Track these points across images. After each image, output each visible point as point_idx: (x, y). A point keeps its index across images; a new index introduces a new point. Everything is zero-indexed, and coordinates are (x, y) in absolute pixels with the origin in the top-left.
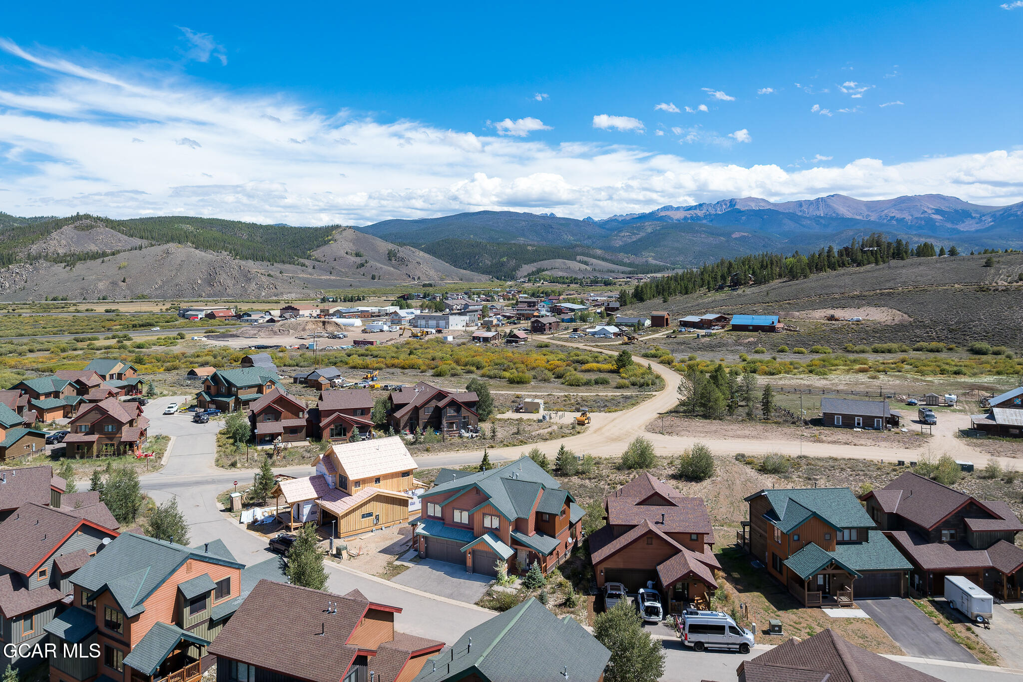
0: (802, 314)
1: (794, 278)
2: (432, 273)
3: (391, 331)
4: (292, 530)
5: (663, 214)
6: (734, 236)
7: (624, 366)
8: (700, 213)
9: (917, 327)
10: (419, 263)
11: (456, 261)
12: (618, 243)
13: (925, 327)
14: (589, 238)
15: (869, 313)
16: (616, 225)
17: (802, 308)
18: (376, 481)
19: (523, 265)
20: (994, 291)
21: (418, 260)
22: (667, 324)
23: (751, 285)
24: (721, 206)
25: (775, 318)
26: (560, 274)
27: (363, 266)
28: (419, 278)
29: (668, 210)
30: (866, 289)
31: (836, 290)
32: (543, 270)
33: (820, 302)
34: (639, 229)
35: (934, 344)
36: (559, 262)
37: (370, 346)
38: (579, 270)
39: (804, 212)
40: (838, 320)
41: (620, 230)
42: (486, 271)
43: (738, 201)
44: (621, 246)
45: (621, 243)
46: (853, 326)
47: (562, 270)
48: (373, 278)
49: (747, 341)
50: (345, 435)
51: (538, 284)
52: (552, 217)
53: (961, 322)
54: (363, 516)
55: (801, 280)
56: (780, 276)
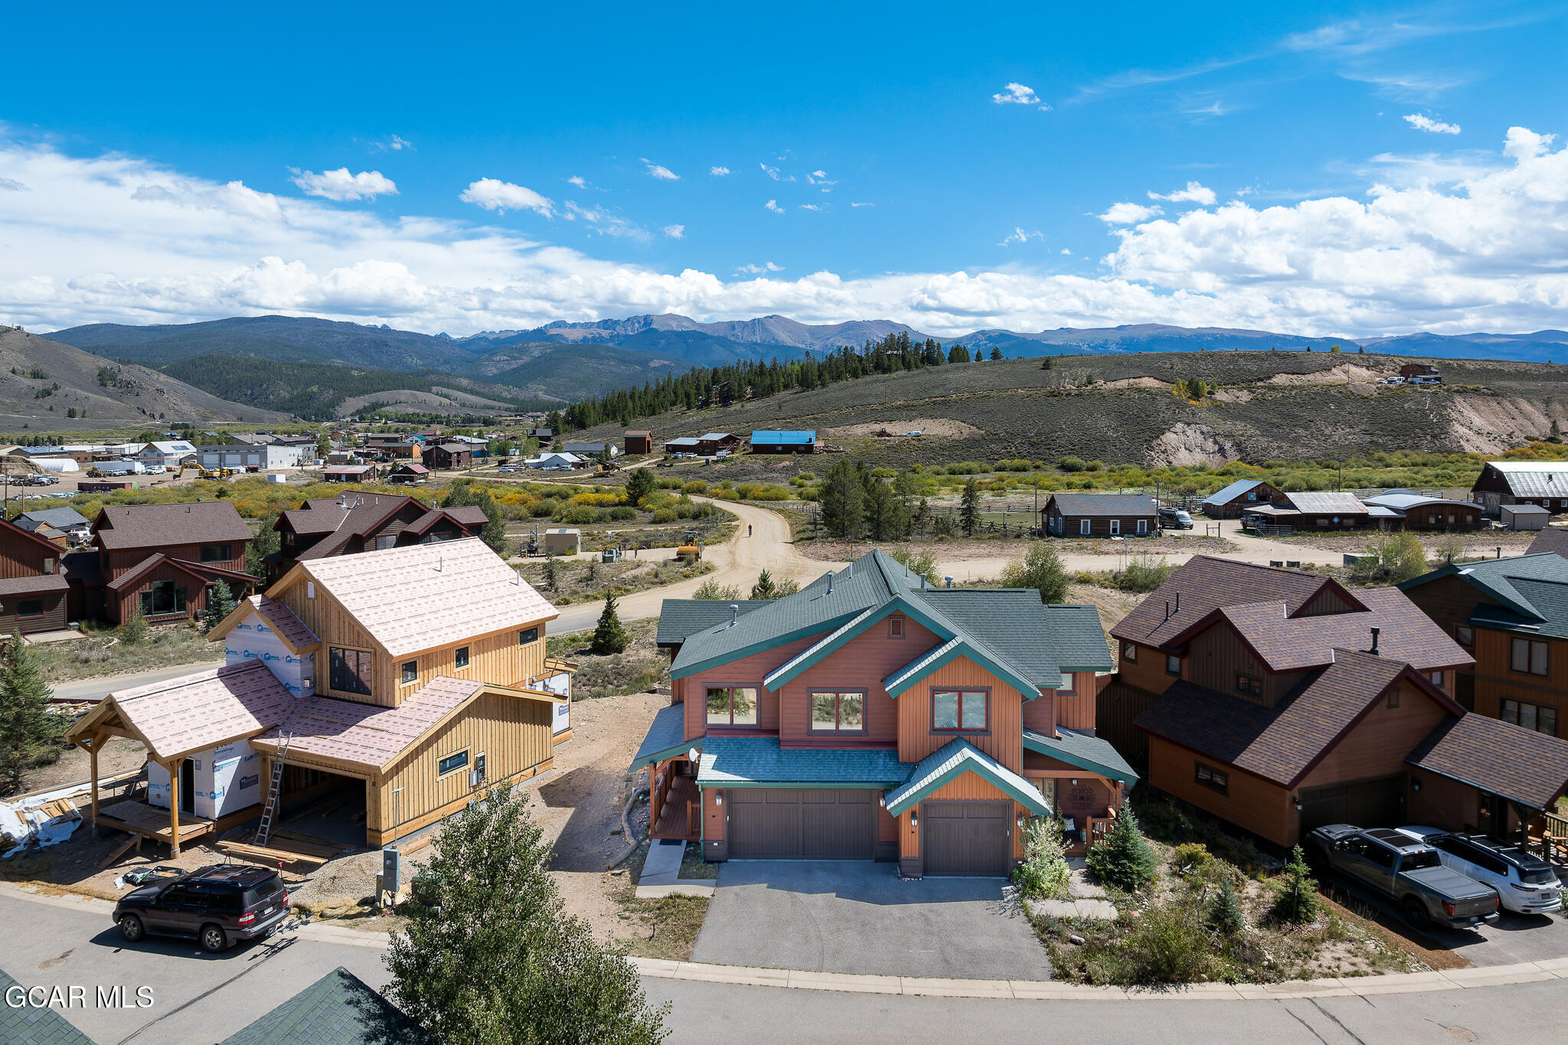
0: (839, 431)
1: (808, 387)
2: (186, 408)
3: (150, 474)
4: (178, 849)
5: (553, 332)
6: (652, 365)
7: (641, 494)
8: (605, 333)
9: (991, 441)
10: (160, 391)
11: (225, 392)
12: (491, 371)
13: (1001, 440)
14: (446, 362)
15: (926, 426)
16: (484, 346)
17: (835, 424)
18: (458, 660)
19: (347, 398)
20: (1067, 395)
21: (159, 386)
22: (649, 451)
23: (748, 399)
24: (633, 323)
25: (810, 434)
26: (411, 410)
27: (49, 394)
28: (162, 416)
29: (560, 327)
30: (912, 398)
31: (872, 400)
32: (382, 405)
33: (856, 415)
34: (523, 351)
35: (1017, 462)
36: (405, 394)
37: (120, 490)
38: (440, 405)
39: (737, 336)
40: (891, 436)
41: (492, 353)
42: (283, 407)
43: (655, 318)
44: (495, 375)
45: (495, 371)
46: (913, 442)
47: (413, 405)
48: (71, 414)
49: (782, 465)
50: (182, 607)
51: (378, 425)
52: (385, 329)
53: (1042, 434)
54: (445, 767)
55: (818, 390)
56: (786, 387)
